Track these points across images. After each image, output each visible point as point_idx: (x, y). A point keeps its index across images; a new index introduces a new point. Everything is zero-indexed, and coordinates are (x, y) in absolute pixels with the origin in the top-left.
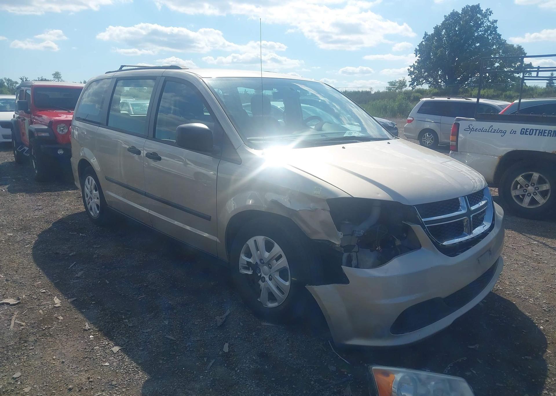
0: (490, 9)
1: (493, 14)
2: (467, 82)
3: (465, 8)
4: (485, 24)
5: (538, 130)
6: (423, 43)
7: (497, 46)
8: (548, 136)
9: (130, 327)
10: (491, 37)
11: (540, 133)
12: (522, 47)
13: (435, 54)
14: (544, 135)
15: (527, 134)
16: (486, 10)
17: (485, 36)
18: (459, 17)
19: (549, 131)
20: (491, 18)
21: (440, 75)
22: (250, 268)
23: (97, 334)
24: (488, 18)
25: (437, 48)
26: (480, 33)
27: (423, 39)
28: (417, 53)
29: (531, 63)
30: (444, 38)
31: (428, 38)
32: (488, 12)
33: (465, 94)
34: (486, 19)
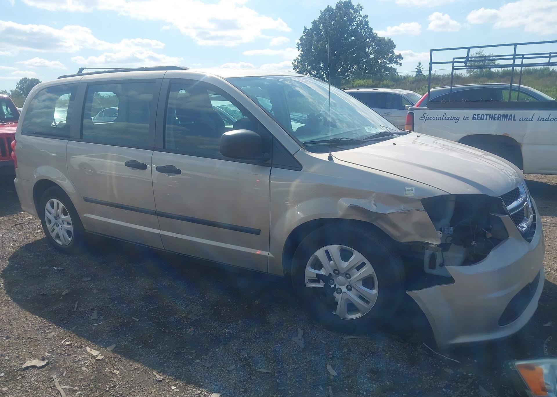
0: (360, 4)
1: (363, 9)
2: (347, 74)
3: (338, 4)
4: (357, 19)
5: (488, 115)
6: (304, 37)
7: (370, 40)
8: (498, 120)
9: (208, 368)
10: (364, 31)
11: (491, 117)
12: (392, 40)
13: (316, 48)
14: (494, 120)
15: (479, 120)
16: (357, 6)
17: (359, 30)
18: (333, 12)
19: (499, 115)
20: (362, 13)
21: (322, 67)
22: (321, 281)
23: (178, 384)
24: (360, 13)
25: (318, 41)
26: (354, 27)
27: (303, 33)
28: (299, 47)
29: (400, 54)
30: (323, 33)
31: (308, 33)
32: (359, 7)
33: (347, 85)
34: (357, 14)
